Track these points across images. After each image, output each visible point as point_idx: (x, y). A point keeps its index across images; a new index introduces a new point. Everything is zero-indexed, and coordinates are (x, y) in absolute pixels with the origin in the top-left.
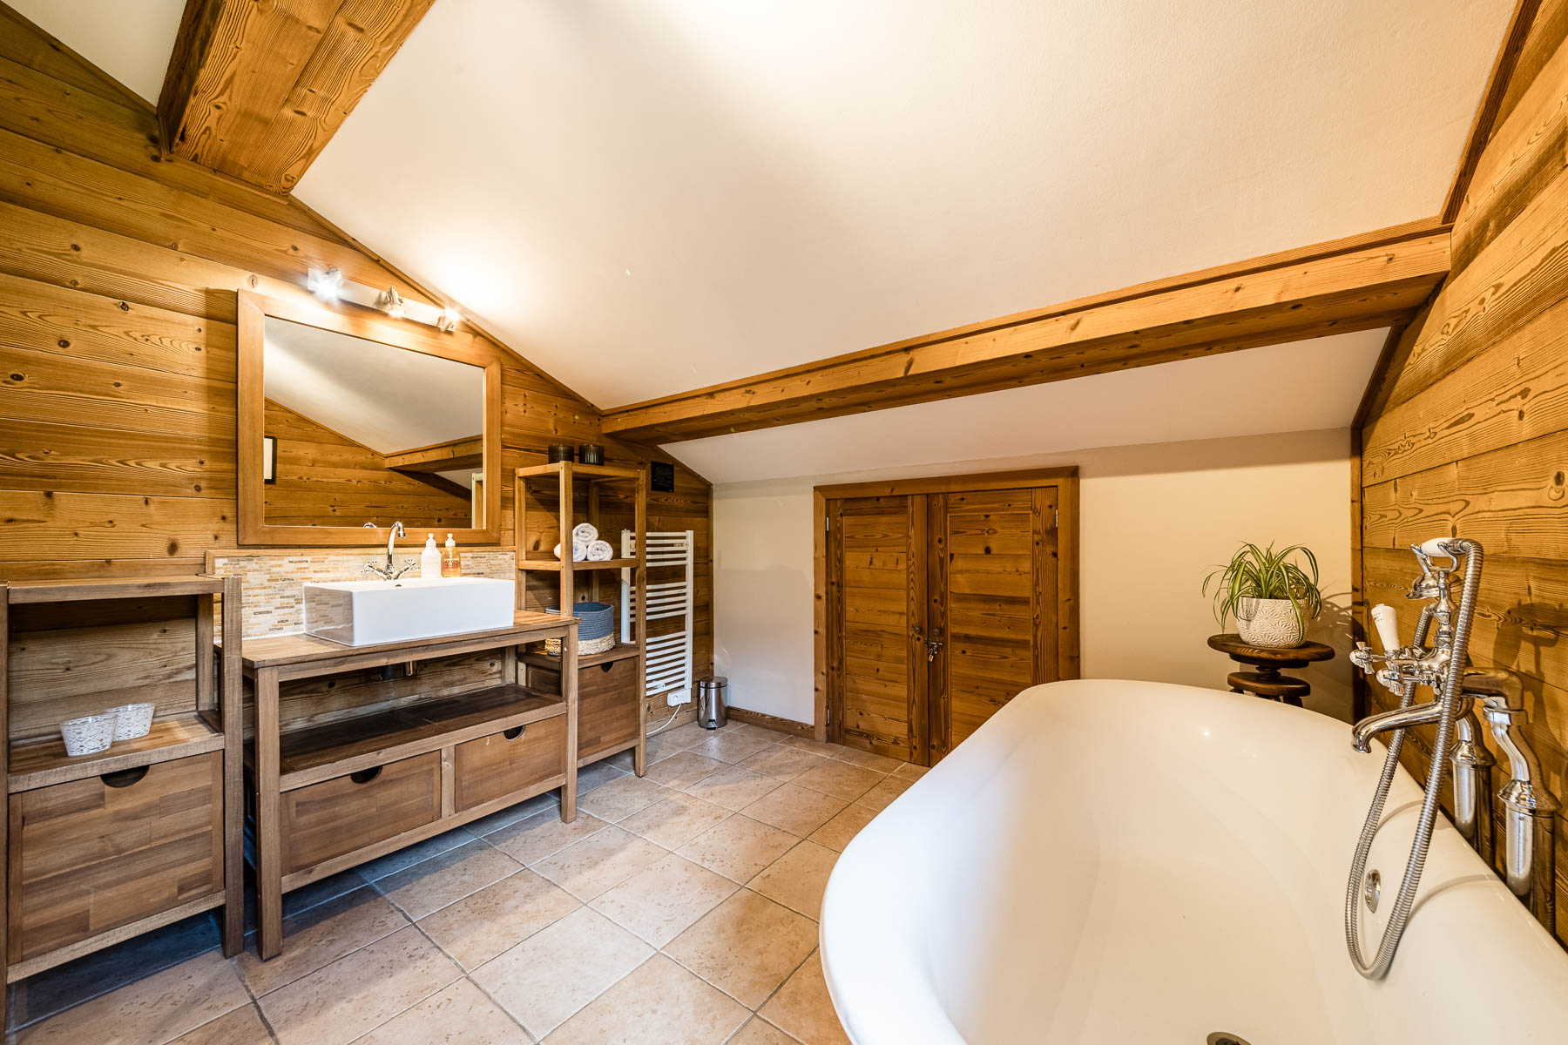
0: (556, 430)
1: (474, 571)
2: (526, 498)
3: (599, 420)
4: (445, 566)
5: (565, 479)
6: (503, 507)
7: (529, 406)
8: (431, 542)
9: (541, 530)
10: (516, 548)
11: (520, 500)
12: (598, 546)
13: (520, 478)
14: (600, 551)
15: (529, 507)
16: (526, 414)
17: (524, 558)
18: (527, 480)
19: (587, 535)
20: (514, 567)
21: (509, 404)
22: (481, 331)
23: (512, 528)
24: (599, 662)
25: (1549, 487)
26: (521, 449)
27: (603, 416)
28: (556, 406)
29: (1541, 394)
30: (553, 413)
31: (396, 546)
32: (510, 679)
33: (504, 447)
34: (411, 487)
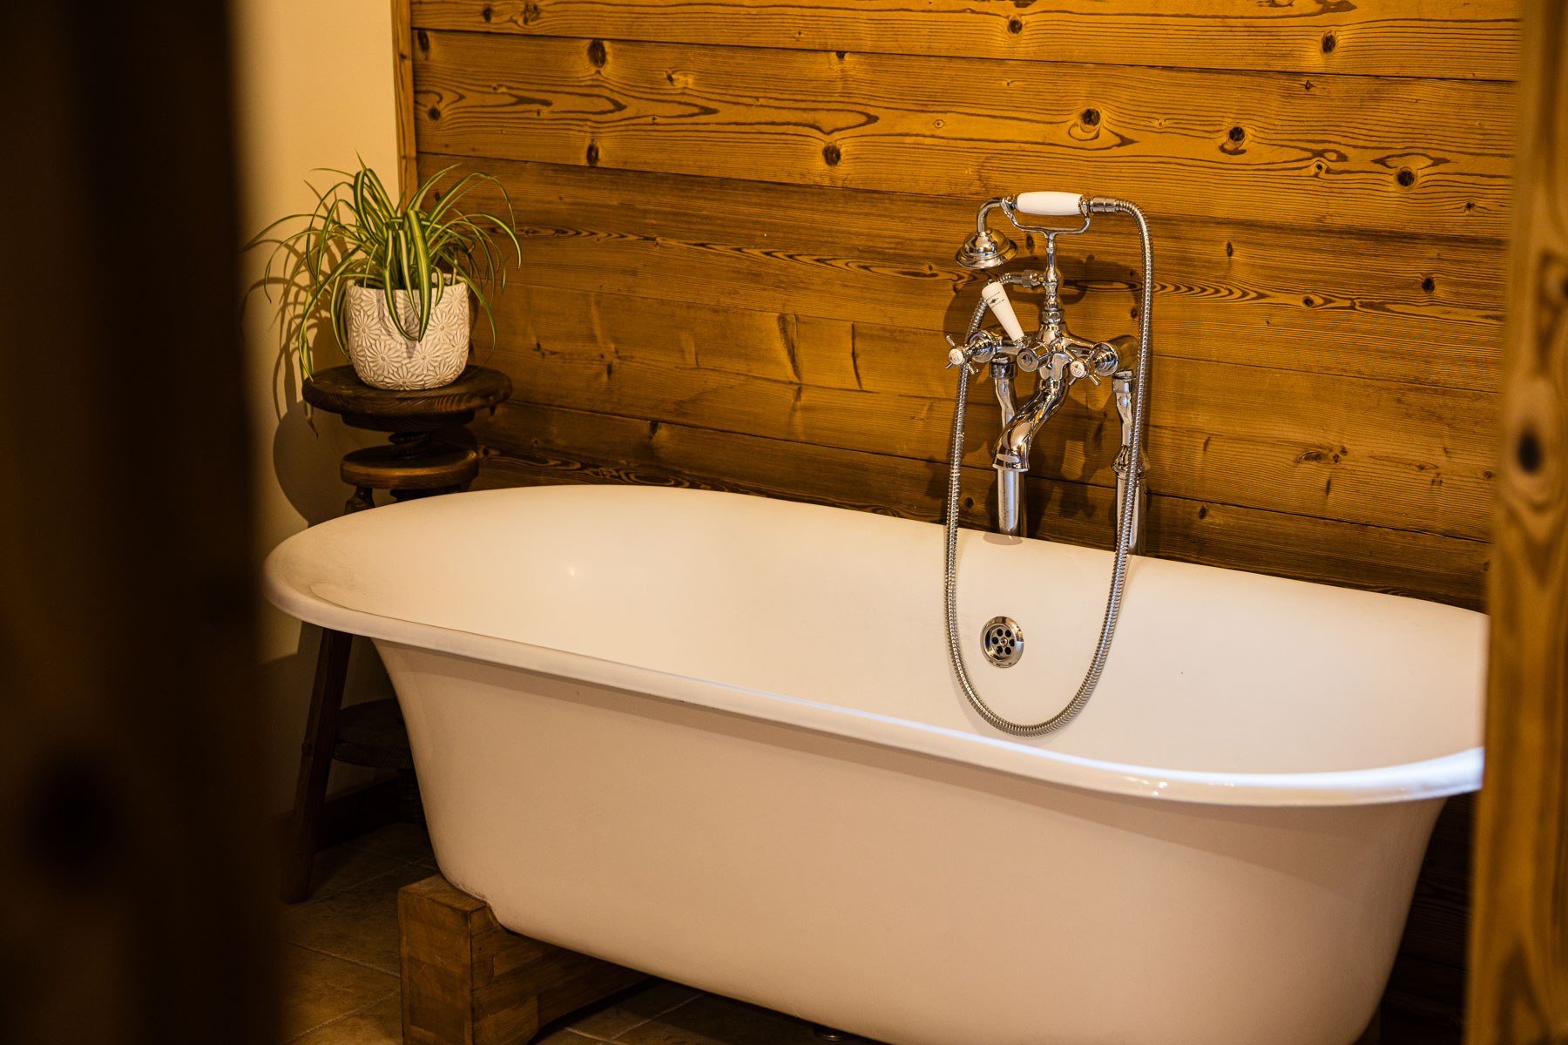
25: (1072, 123)
29: (1057, 11)
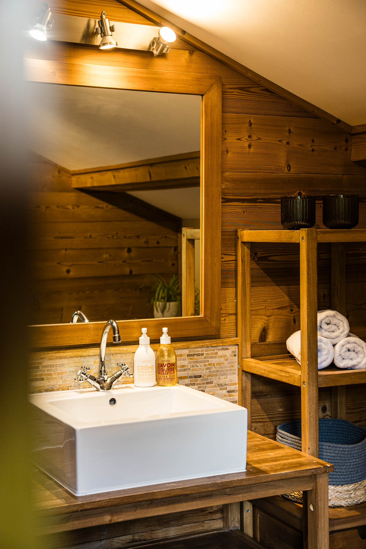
0: (289, 166)
1: (191, 373)
2: (252, 269)
3: (347, 141)
4: (159, 367)
5: (308, 255)
6: (224, 284)
7: (254, 137)
8: (144, 339)
9: (268, 314)
10: (238, 340)
11: (243, 274)
12: (349, 346)
13: (244, 243)
14: (352, 354)
15: (255, 281)
16: (252, 150)
17: (249, 354)
18: (253, 246)
19: (333, 328)
20: (236, 366)
21: (231, 139)
22: (198, 45)
23: (234, 312)
24: (355, 524)
26: (243, 201)
27: (353, 135)
28: (290, 131)
30: (284, 142)
31: (109, 345)
32: (234, 524)
33: (225, 200)
34: (99, 212)
